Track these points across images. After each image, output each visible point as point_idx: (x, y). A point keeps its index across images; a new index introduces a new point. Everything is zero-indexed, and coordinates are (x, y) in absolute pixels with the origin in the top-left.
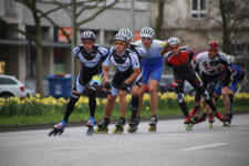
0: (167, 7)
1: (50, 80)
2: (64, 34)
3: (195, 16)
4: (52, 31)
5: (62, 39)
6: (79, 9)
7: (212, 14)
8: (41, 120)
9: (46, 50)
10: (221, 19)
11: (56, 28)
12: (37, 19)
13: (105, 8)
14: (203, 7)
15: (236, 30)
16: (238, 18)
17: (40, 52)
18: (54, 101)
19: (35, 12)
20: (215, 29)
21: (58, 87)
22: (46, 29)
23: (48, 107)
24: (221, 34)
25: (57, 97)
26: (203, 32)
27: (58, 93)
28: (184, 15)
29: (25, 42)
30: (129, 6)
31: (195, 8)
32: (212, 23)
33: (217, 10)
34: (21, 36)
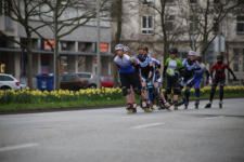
0: (125, 26)
1: (38, 78)
2: (49, 44)
3: (144, 32)
4: (39, 41)
5: (47, 47)
6: (59, 26)
7: (156, 31)
8: (30, 106)
9: (35, 55)
10: (162, 34)
11: (43, 40)
12: (29, 34)
13: (79, 25)
14: (150, 26)
15: (173, 43)
16: (175, 34)
17: (30, 57)
18: (40, 93)
19: (27, 28)
20: (159, 42)
21: (44, 83)
22: (35, 40)
23: (37, 97)
24: (163, 45)
25: (43, 90)
27: (44, 87)
28: (137, 32)
29: (20, 50)
30: (96, 24)
31: (144, 26)
32: (157, 37)
33: (159, 28)
34: (17, 45)
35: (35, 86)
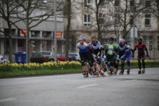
0: (72, 21)
1: (16, 55)
2: (23, 32)
3: (85, 25)
4: (17, 31)
5: (22, 35)
6: (30, 21)
7: (93, 24)
8: (11, 74)
9: (14, 40)
10: (97, 26)
11: (19, 30)
12: (9, 26)
13: (42, 21)
14: (89, 21)
15: (104, 32)
16: (105, 26)
17: (11, 42)
18: (17, 65)
19: (9, 22)
20: (95, 31)
21: (20, 58)
22: (14, 30)
23: (14, 68)
24: (97, 33)
25: (19, 63)
26: (89, 33)
27: (20, 61)
28: (80, 24)
29: (4, 37)
30: (54, 19)
31: (85, 21)
32: (93, 28)
33: (95, 22)
34: (2, 33)
35: (14, 60)
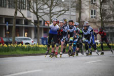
0: (82, 14)
1: (42, 39)
2: (47, 23)
3: (92, 17)
4: (43, 22)
5: (46, 25)
6: (52, 15)
7: (98, 17)
8: (38, 52)
9: (41, 28)
10: (100, 18)
11: (44, 21)
12: (38, 18)
13: (61, 14)
14: (94, 14)
15: (106, 22)
16: (107, 18)
17: (39, 29)
18: (43, 46)
19: (37, 16)
20: (99, 22)
21: (45, 41)
22: (41, 21)
23: (41, 48)
24: (101, 23)
25: (44, 45)
26: (95, 23)
27: (45, 43)
28: (88, 17)
29: (34, 26)
30: (69, 13)
31: (92, 14)
32: (98, 20)
33: (99, 15)
34: (32, 24)
35: (41, 43)
